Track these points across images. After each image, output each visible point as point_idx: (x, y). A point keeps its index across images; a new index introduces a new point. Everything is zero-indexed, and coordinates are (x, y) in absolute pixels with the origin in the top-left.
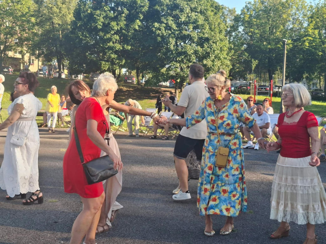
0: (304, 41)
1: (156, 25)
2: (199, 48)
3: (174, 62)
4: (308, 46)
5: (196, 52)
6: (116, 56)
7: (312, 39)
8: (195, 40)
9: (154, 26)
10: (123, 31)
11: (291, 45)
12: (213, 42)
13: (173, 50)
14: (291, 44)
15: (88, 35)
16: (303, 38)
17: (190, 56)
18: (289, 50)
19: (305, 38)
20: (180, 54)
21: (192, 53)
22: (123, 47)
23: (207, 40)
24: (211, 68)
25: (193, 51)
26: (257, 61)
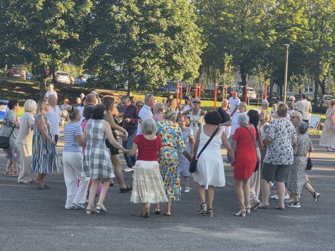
0: (292, 33)
1: (115, 8)
2: (169, 40)
3: (138, 57)
4: (296, 40)
5: (166, 46)
6: (59, 46)
7: (301, 30)
8: (165, 29)
9: (112, 10)
10: (71, 14)
11: (275, 38)
12: (186, 33)
13: (137, 41)
14: (275, 35)
15: (25, 19)
16: (290, 28)
17: (159, 49)
18: (273, 43)
19: (292, 29)
20: (146, 47)
21: (161, 47)
22: (70, 35)
23: (179, 29)
24: (183, 65)
25: (163, 43)
26: (231, 56)
